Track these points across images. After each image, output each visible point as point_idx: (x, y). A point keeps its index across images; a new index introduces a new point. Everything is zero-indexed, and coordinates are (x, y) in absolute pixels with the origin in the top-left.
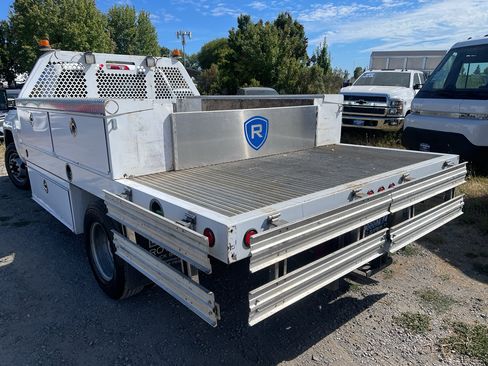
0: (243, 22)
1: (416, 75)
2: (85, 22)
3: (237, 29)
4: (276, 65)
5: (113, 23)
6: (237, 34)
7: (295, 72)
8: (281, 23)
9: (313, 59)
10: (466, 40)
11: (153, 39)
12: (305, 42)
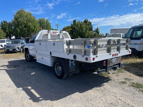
0: (74, 21)
1: (123, 35)
2: (33, 22)
3: (73, 23)
4: (85, 33)
5: (40, 23)
6: (73, 25)
7: (90, 34)
8: (85, 22)
9: (95, 31)
10: (135, 26)
11: (50, 26)
12: (92, 26)
